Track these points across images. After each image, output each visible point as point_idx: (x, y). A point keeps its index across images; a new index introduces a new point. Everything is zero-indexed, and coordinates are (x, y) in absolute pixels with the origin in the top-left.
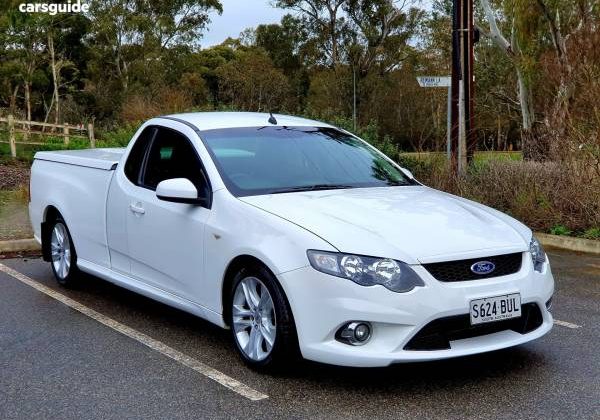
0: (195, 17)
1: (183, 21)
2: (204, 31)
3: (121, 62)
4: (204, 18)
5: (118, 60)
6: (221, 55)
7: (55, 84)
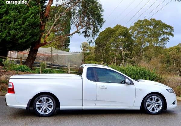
0: (165, 38)
1: (161, 39)
2: (167, 42)
3: (142, 51)
4: (168, 38)
5: (141, 51)
6: (177, 49)
7: (123, 58)
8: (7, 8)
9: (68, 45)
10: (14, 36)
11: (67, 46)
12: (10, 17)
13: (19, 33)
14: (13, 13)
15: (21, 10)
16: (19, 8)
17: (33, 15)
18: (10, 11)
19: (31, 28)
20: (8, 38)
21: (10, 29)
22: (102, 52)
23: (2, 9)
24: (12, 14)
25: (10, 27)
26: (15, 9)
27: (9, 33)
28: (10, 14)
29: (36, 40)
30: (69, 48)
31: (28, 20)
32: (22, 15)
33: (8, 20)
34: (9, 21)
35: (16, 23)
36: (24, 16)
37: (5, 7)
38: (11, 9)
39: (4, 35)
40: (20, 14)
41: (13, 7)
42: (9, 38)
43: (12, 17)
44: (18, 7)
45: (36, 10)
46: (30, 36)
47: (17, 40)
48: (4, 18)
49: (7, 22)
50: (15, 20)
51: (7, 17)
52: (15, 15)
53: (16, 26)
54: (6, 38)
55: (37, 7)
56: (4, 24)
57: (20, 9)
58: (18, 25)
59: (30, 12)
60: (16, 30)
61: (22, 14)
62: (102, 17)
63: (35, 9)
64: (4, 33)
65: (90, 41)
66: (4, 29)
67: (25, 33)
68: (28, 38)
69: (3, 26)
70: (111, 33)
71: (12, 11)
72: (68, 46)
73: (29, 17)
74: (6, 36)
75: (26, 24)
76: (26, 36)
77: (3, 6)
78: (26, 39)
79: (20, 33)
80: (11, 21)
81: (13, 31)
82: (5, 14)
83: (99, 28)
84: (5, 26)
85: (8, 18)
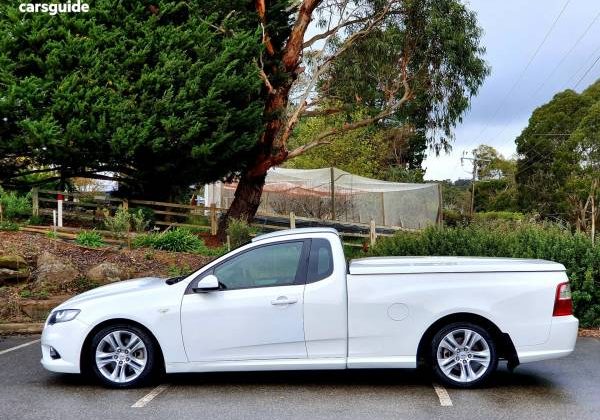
8: (152, 46)
9: (420, 159)
10: (175, 134)
11: (416, 160)
12: (161, 74)
13: (189, 124)
14: (171, 59)
15: (196, 47)
16: (192, 42)
17: (236, 61)
18: (164, 55)
19: (229, 106)
20: (157, 142)
21: (163, 113)
22: (544, 178)
23: (138, 50)
24: (169, 64)
25: (163, 105)
26: (179, 48)
27: (158, 125)
28: (162, 65)
29: (248, 145)
30: (424, 168)
31: (216, 82)
32: (201, 66)
33: (154, 82)
34: (158, 86)
35: (182, 92)
36: (205, 67)
37: (147, 41)
38: (164, 47)
39: (144, 133)
40: (194, 61)
41: (170, 42)
42: (159, 143)
43: (168, 73)
44: (187, 40)
45: (245, 44)
46: (226, 132)
47: (187, 147)
48: (144, 77)
49: (152, 92)
50: (179, 83)
51: (153, 76)
52: (176, 68)
53: (181, 101)
54: (149, 143)
55: (250, 35)
56: (143, 97)
57: (193, 45)
58: (189, 98)
59: (224, 55)
60: (180, 114)
61: (199, 62)
62: (476, 55)
63: (240, 42)
64: (143, 126)
65: (439, 142)
66: (143, 112)
67: (210, 124)
68: (221, 141)
69: (143, 104)
70: (576, 109)
71: (169, 53)
72: (420, 161)
73: (222, 72)
74: (151, 137)
75: (210, 94)
76: (215, 134)
77: (140, 40)
78: (214, 144)
79: (194, 125)
80: (164, 87)
81: (172, 118)
82: (145, 65)
83: (466, 94)
84: (149, 105)
85: (155, 79)
